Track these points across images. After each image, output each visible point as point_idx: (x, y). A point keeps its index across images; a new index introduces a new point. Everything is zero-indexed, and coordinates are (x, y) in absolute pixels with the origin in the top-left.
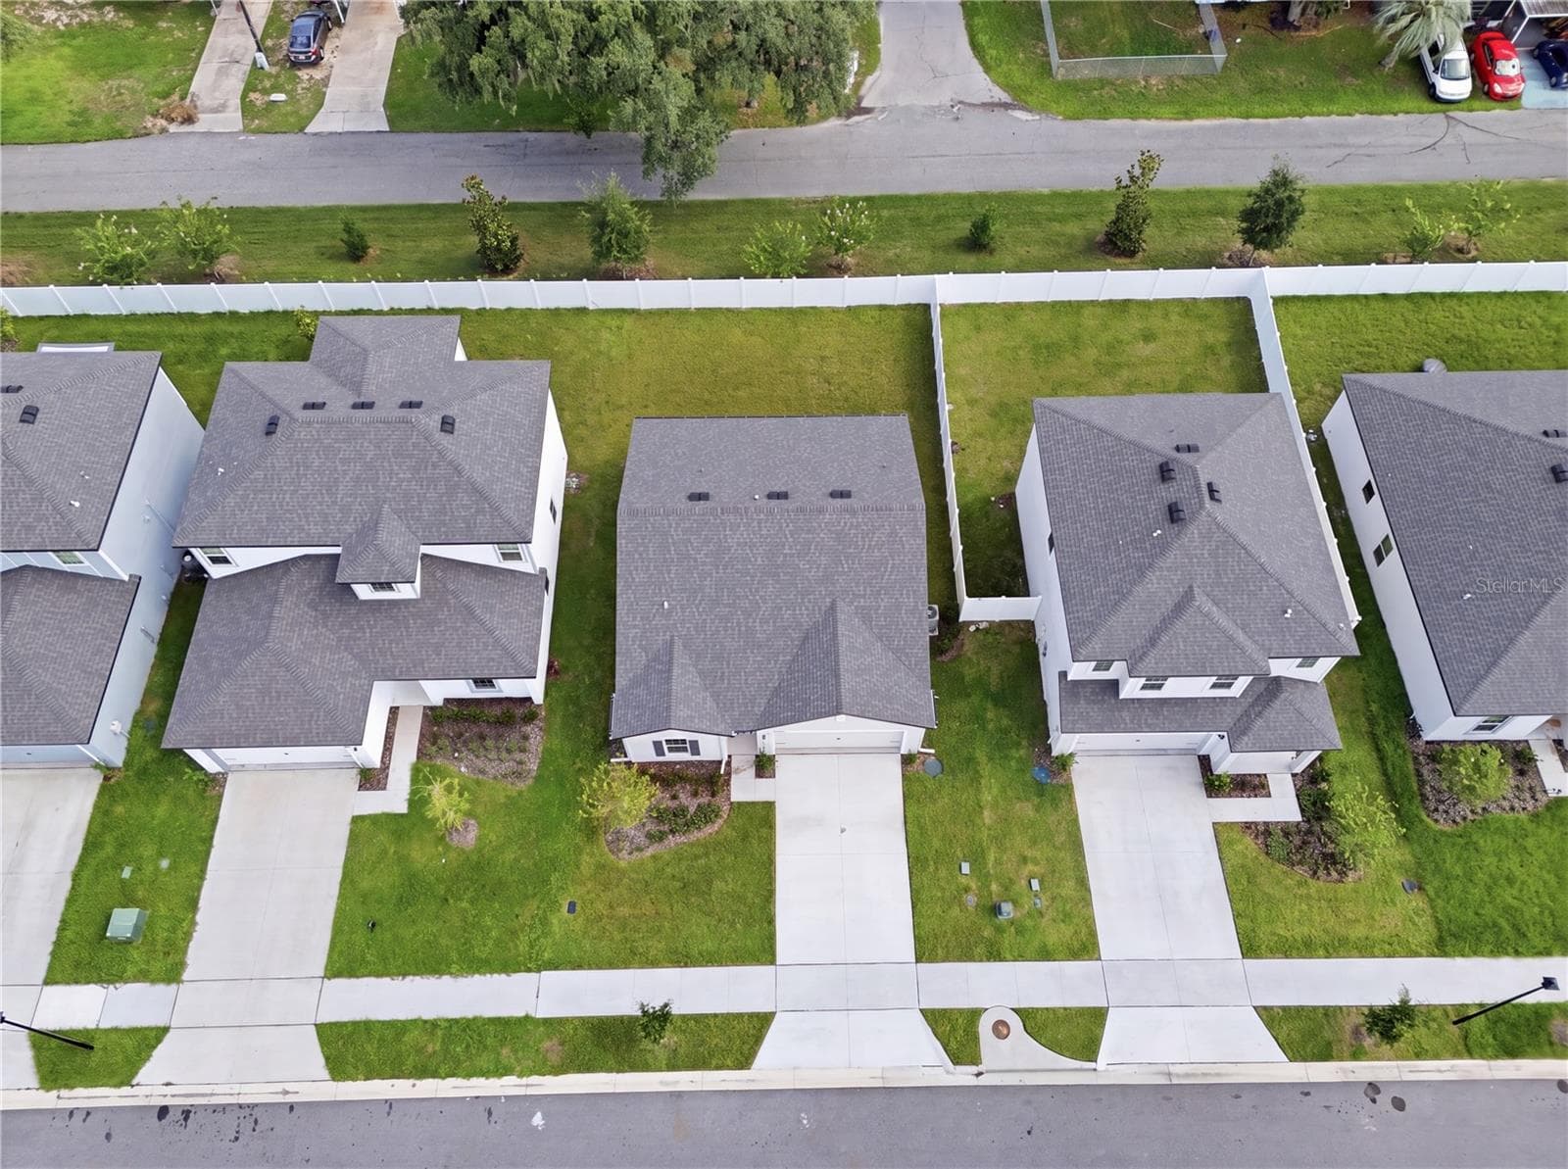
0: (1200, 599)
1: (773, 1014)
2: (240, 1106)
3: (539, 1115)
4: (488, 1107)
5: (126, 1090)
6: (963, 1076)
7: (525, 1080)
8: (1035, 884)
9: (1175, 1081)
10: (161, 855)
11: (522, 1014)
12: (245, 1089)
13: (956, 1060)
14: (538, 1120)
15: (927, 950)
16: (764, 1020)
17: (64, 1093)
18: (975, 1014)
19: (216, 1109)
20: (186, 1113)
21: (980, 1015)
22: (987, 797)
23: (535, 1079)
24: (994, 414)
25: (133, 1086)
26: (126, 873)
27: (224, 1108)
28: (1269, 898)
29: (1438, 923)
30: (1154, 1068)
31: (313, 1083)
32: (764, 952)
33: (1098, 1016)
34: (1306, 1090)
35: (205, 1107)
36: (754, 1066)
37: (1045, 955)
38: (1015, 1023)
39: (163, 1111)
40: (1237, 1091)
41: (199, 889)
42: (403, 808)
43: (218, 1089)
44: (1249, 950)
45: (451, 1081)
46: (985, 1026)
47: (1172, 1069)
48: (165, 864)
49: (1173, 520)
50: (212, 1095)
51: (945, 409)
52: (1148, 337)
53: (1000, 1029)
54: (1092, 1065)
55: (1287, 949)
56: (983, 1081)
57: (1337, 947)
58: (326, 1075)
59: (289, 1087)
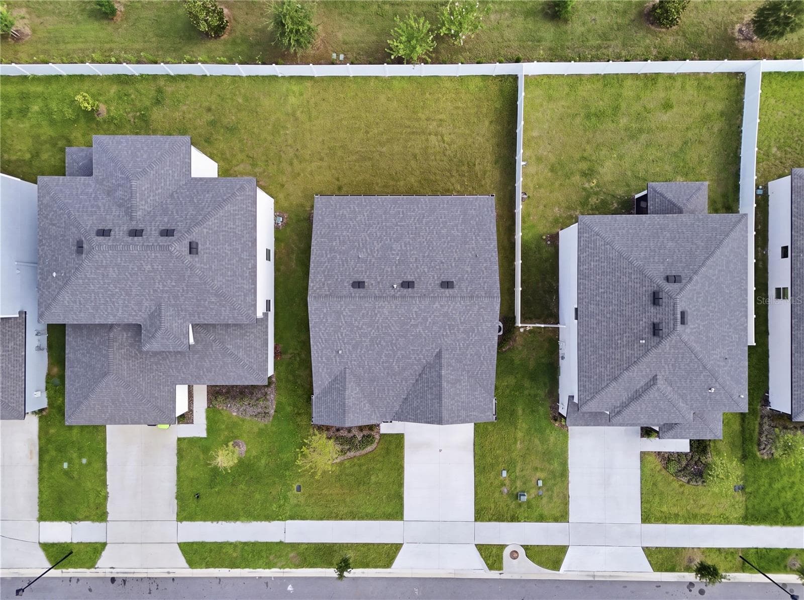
0: (660, 382)
1: (401, 545)
2: (150, 578)
3: (290, 586)
4: (266, 581)
5: (93, 570)
6: (494, 575)
7: (282, 570)
8: (540, 483)
9: (596, 579)
10: (80, 457)
11: (278, 541)
12: (149, 571)
13: (491, 567)
14: (290, 588)
15: (481, 515)
16: (397, 547)
17: (64, 570)
18: (502, 547)
19: (137, 579)
20: (124, 581)
21: (505, 548)
22: (520, 435)
23: (287, 570)
24: (552, 170)
25: (96, 568)
26: (65, 465)
27: (142, 579)
28: (662, 493)
29: (747, 509)
30: (587, 573)
31: (181, 568)
32: (397, 514)
33: (563, 550)
34: (658, 585)
35: (133, 578)
36: (393, 567)
37: (541, 519)
38: (522, 552)
39: (113, 580)
40: (625, 584)
41: (105, 475)
42: (204, 434)
43: (136, 571)
44: (646, 519)
45: (247, 570)
46: (506, 553)
47: (596, 574)
48: (84, 461)
49: (655, 334)
50: (134, 573)
51: (520, 163)
52: (667, 106)
53: (514, 555)
54: (557, 572)
55: (666, 519)
56: (503, 577)
57: (692, 518)
58: (187, 566)
59: (171, 570)
